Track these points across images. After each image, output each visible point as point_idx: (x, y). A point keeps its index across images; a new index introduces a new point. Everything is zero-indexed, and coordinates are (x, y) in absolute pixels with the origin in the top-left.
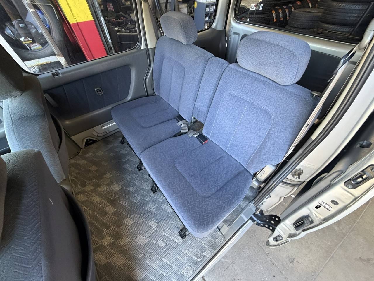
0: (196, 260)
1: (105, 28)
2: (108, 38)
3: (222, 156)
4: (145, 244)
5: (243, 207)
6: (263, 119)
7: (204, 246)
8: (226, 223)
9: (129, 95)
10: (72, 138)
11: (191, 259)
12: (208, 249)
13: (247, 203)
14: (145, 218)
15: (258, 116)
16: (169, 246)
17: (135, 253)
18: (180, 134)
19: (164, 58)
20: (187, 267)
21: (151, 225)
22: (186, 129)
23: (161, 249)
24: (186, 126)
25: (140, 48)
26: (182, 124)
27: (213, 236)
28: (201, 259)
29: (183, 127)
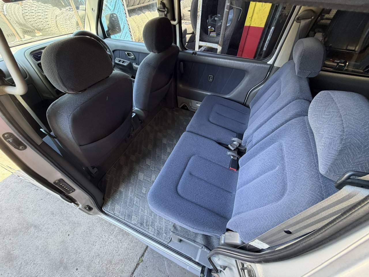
0: (144, 223)
1: (269, 36)
2: (265, 46)
3: (231, 193)
4: (139, 180)
5: (197, 241)
6: (276, 190)
7: (156, 225)
8: (174, 228)
9: (230, 94)
10: (178, 97)
11: (143, 218)
12: (155, 229)
13: (203, 243)
14: (154, 170)
15: (276, 183)
16: (144, 196)
17: (133, 177)
18: (226, 146)
19: (278, 80)
20: (137, 218)
21: (152, 176)
22: (233, 147)
23: (141, 192)
24: (238, 145)
25: (266, 62)
26: (236, 141)
27: (166, 229)
28: (146, 227)
29: (234, 144)
